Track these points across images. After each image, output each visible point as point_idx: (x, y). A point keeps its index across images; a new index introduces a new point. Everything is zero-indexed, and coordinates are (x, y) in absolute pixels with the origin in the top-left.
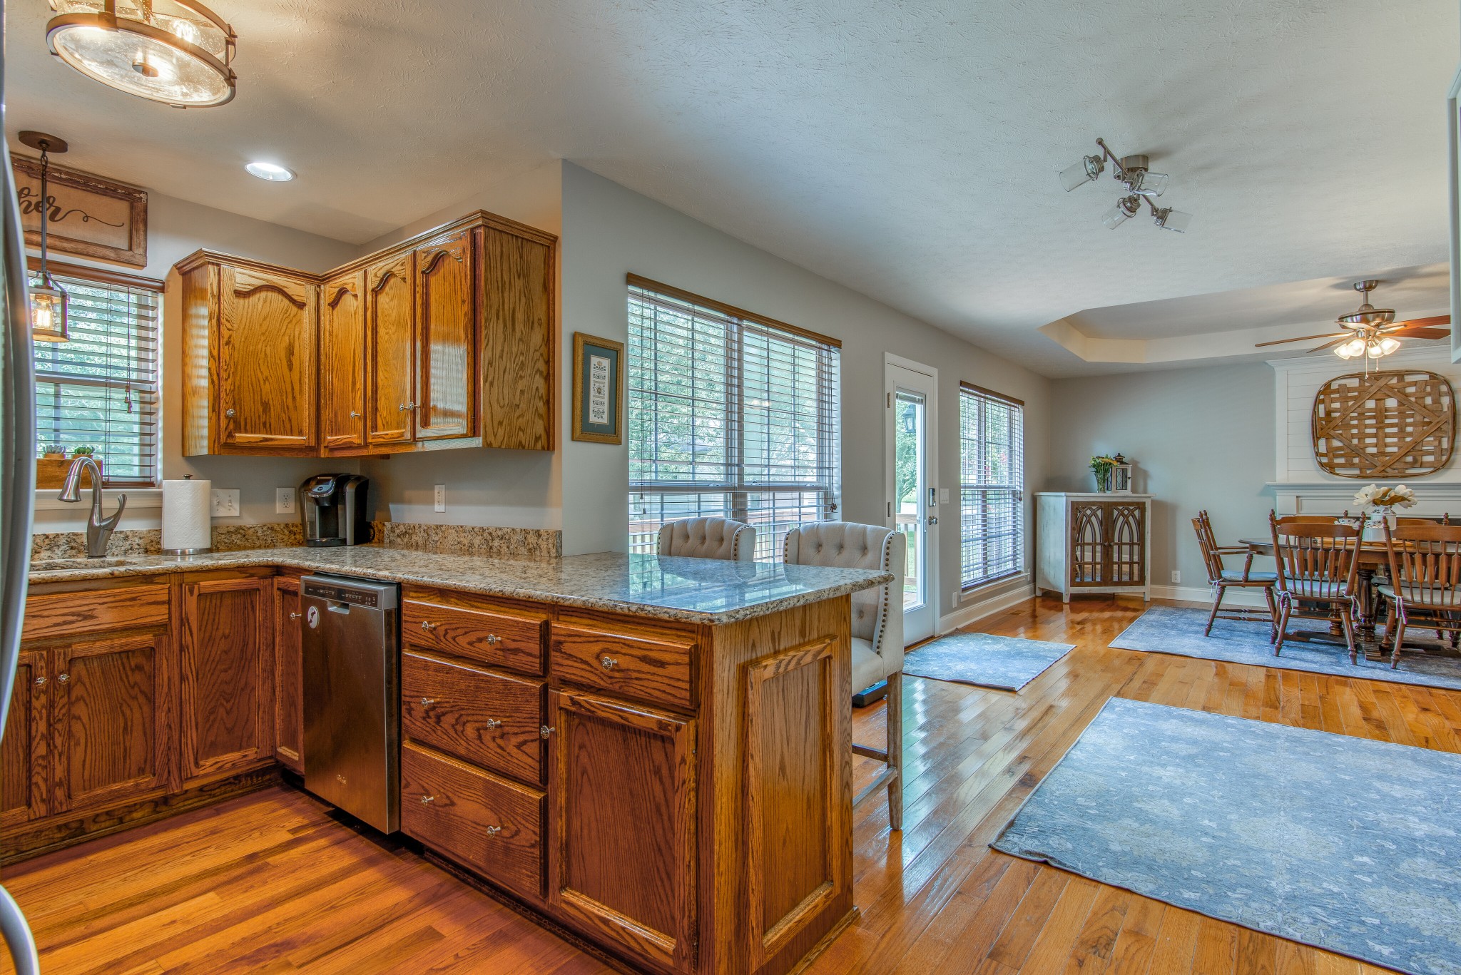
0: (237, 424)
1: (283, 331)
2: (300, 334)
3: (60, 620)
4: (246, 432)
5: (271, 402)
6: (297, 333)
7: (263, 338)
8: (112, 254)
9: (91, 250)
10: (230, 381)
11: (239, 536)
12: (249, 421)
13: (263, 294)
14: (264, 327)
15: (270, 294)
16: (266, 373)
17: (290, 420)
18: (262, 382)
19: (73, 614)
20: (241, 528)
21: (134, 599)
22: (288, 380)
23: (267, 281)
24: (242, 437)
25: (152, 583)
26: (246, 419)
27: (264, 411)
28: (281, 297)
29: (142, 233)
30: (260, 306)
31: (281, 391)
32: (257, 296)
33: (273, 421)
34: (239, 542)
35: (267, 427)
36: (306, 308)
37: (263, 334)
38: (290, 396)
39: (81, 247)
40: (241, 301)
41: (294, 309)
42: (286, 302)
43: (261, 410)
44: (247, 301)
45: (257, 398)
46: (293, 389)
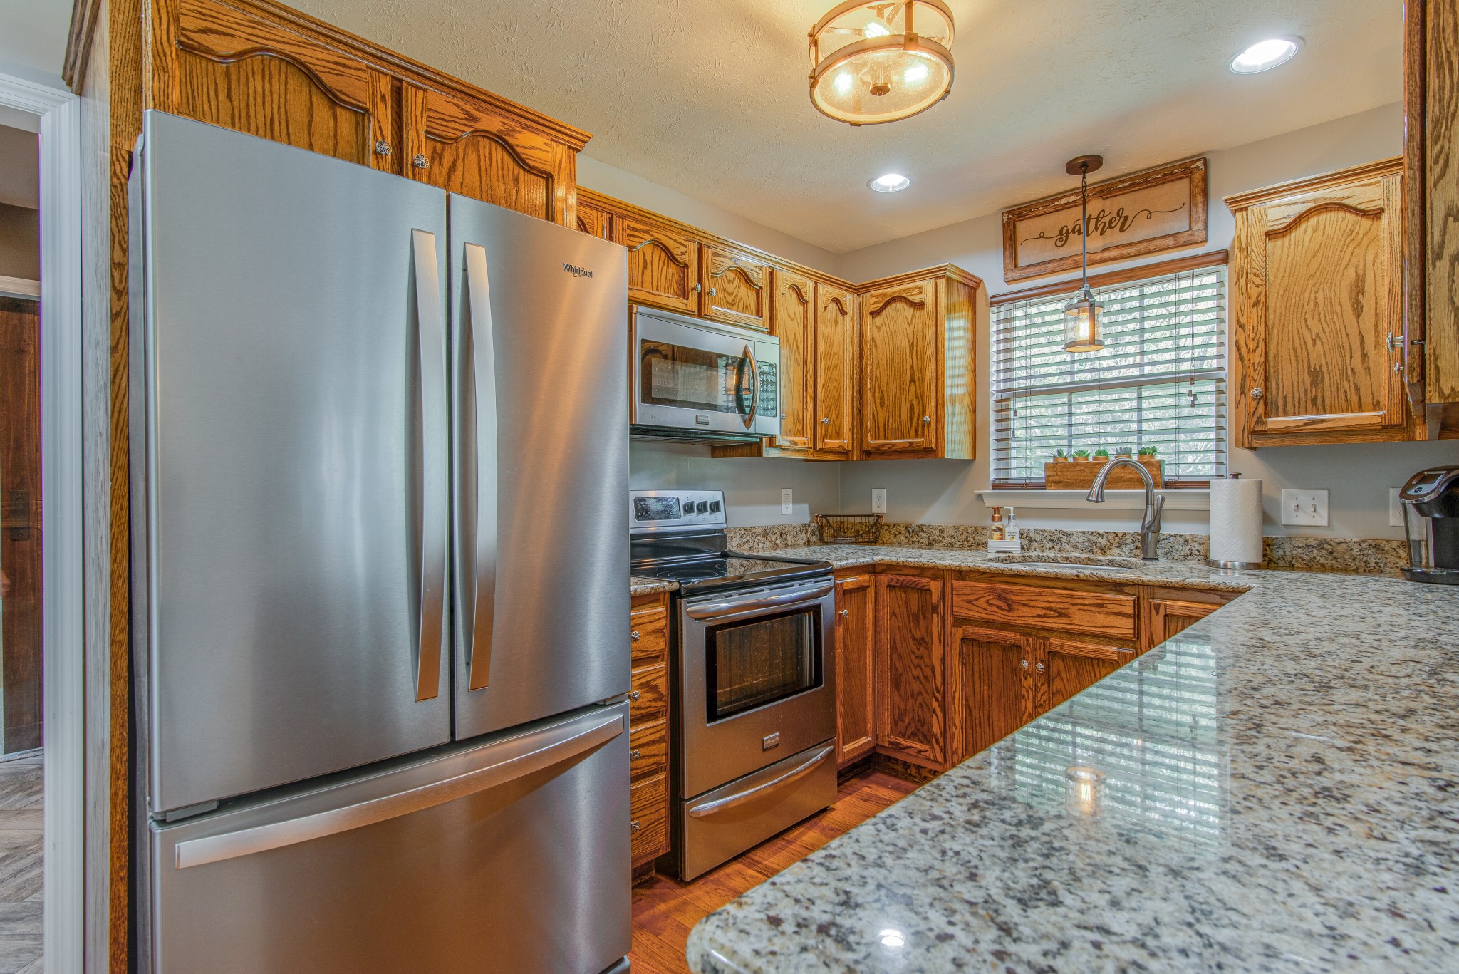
0: (1268, 404)
1: (1345, 263)
2: (1375, 258)
3: (1042, 612)
4: (1286, 414)
5: (1324, 369)
6: (1370, 259)
7: (1311, 282)
8: (1170, 242)
9: (1152, 245)
10: (1259, 351)
11: (1324, 552)
12: (1289, 399)
13: (1312, 222)
14: (1314, 266)
15: (1322, 217)
16: (1316, 329)
17: (1357, 389)
18: (1310, 343)
19: (1051, 609)
20: (1326, 542)
21: (1100, 606)
22: (1353, 332)
23: (1314, 200)
24: (1274, 422)
25: (1121, 592)
26: (1285, 398)
27: (1314, 382)
28: (1341, 214)
29: (1200, 205)
30: (1307, 239)
31: (1341, 349)
32: (1303, 227)
33: (1327, 394)
34: (1323, 561)
35: (1318, 404)
36: (1385, 216)
37: (1312, 276)
38: (1357, 354)
39: (1143, 247)
40: (1279, 242)
41: (1365, 223)
42: (1351, 218)
43: (1308, 381)
44: (1287, 239)
45: (1303, 366)
46: (1362, 343)
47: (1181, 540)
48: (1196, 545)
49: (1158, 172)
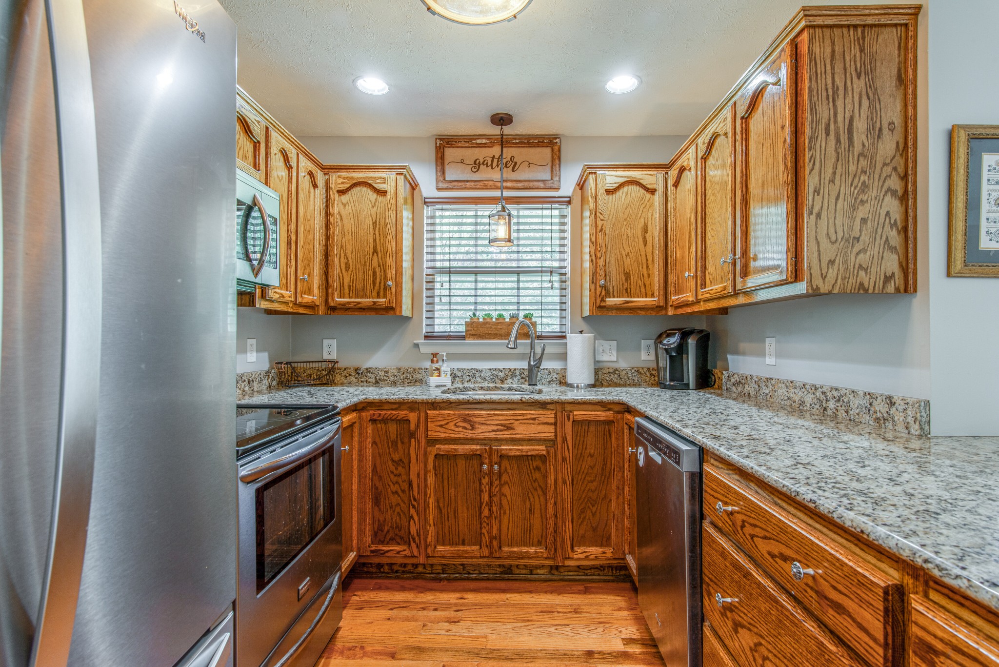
0: (607, 291)
1: (640, 215)
2: (652, 215)
4: (614, 297)
5: (631, 273)
6: (650, 215)
7: (625, 223)
8: (541, 185)
9: (531, 184)
10: (602, 259)
11: (616, 376)
12: (615, 288)
13: (625, 189)
14: (626, 214)
15: (630, 187)
16: (627, 250)
17: (645, 286)
18: (624, 257)
19: (502, 425)
20: (616, 370)
21: (534, 419)
22: (643, 253)
23: (628, 177)
24: (611, 301)
25: (546, 408)
26: (613, 287)
27: (626, 280)
28: (638, 188)
29: (558, 166)
30: (623, 198)
31: (638, 263)
32: (621, 190)
33: (632, 287)
34: (616, 380)
35: (628, 292)
36: (657, 193)
37: (625, 220)
38: (645, 266)
39: (526, 184)
40: (610, 197)
41: (648, 195)
42: (642, 191)
43: (624, 279)
44: (614, 196)
45: (621, 270)
46: (647, 260)
47: (547, 372)
48: (555, 374)
49: (535, 139)
